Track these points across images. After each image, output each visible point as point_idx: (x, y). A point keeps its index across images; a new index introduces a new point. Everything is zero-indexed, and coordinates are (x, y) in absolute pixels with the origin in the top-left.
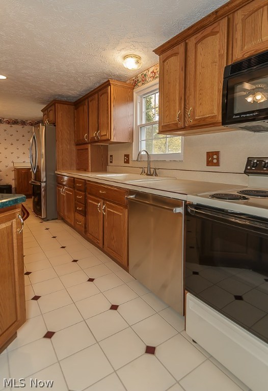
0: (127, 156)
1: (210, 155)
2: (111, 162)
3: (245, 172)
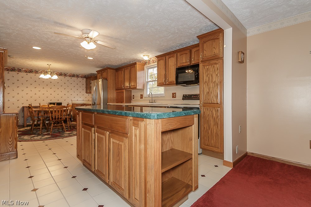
0: (142, 95)
1: (173, 94)
2: (133, 98)
3: (183, 99)
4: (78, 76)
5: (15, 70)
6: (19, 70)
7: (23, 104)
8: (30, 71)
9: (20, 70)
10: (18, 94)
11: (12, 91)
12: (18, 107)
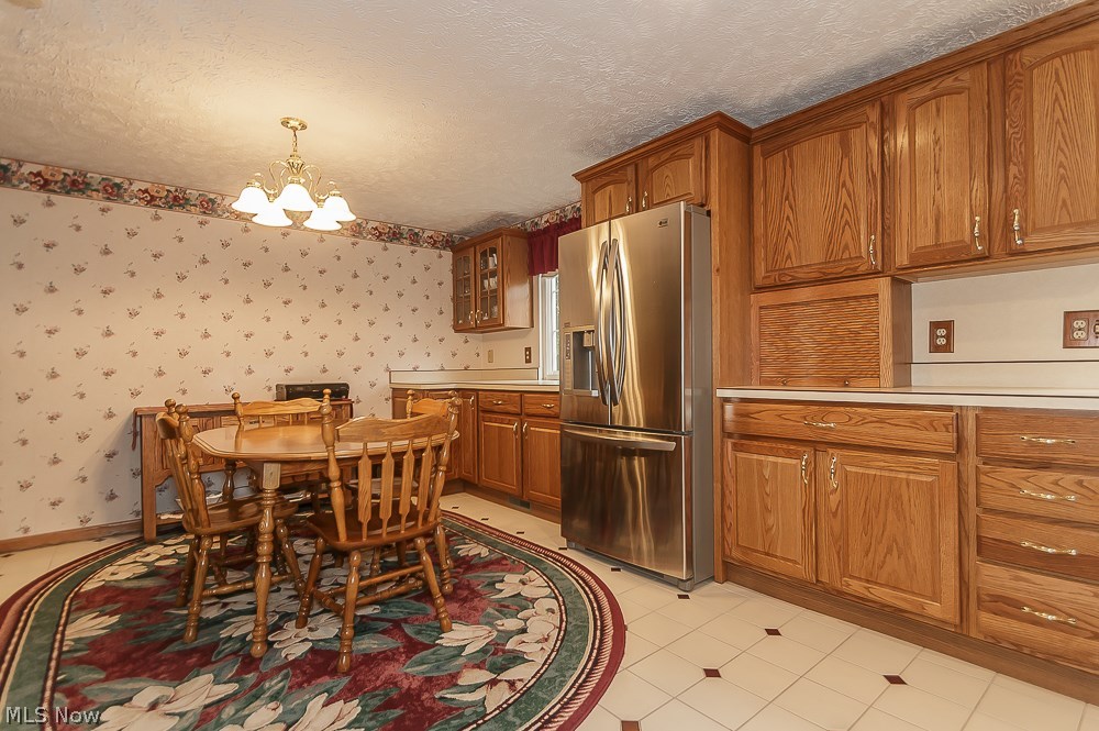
4: (415, 238)
5: (88, 185)
6: (113, 191)
7: (135, 394)
8: (175, 198)
9: (118, 186)
10: (108, 333)
11: (75, 314)
12: (110, 415)
